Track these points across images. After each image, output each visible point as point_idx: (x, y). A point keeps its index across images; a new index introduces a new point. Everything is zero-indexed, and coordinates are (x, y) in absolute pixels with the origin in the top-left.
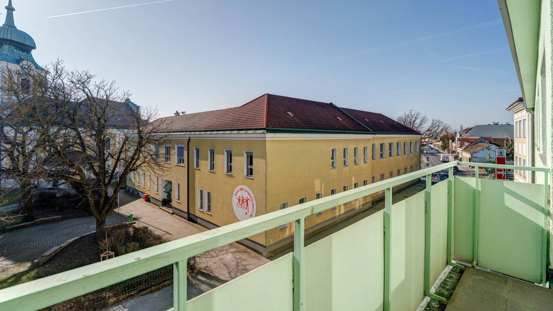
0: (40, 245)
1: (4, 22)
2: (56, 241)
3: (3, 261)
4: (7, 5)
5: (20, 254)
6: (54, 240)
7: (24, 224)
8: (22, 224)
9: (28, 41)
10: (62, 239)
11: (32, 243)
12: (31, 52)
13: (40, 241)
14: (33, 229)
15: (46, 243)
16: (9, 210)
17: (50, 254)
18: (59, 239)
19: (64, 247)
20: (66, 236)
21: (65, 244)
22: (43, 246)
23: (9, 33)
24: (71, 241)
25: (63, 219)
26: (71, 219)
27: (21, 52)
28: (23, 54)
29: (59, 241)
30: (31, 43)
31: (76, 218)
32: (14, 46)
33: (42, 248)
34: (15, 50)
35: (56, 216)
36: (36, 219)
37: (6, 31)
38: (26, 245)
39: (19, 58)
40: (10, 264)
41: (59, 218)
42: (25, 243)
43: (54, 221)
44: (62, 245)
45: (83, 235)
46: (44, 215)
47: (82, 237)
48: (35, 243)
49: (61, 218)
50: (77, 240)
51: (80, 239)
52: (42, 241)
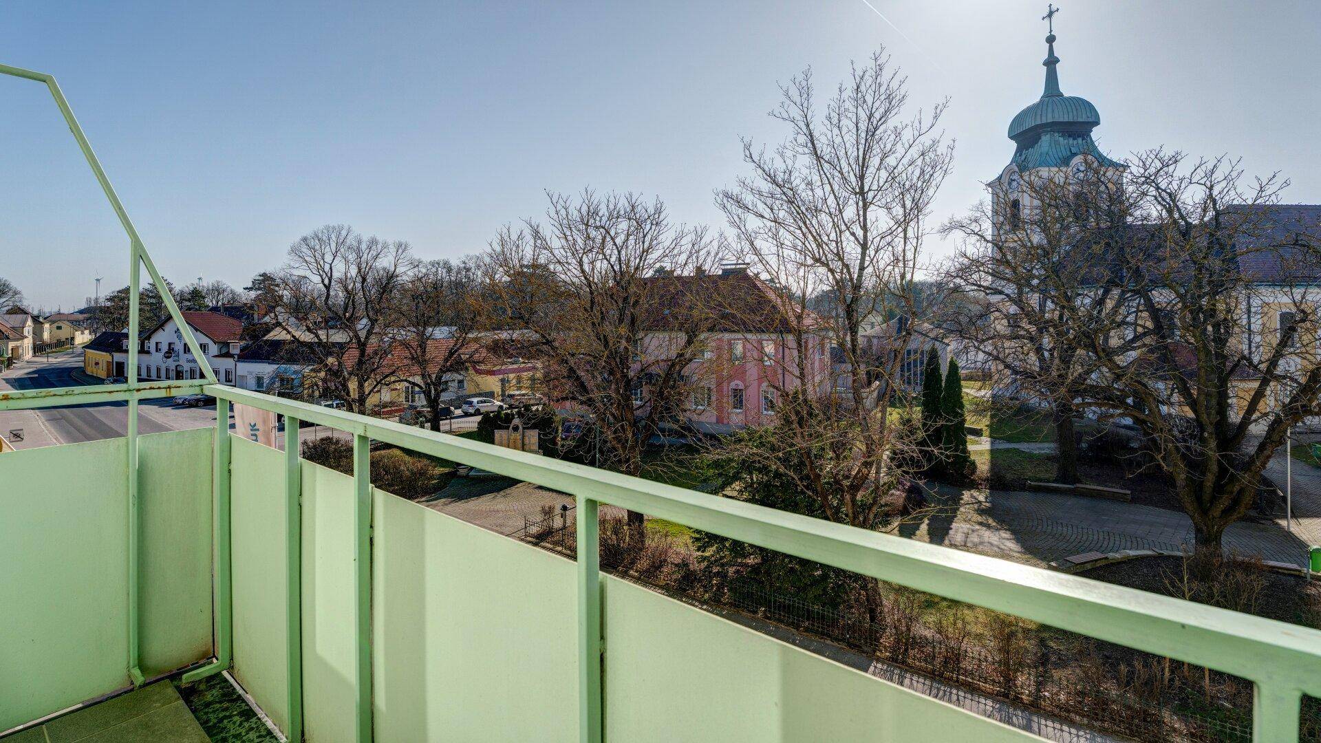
0: (1074, 537)
1: (1042, 93)
2: (1106, 543)
3: (1008, 539)
4: (1046, 56)
5: (1035, 538)
6: (1101, 538)
7: (1057, 485)
8: (1054, 485)
9: (1084, 112)
10: (1117, 543)
11: (1060, 528)
12: (1092, 134)
13: (1075, 529)
14: (1071, 501)
15: (1085, 538)
16: (1043, 452)
17: (1082, 563)
18: (1112, 539)
19: (1113, 561)
20: (1128, 538)
21: (1118, 556)
22: (1077, 541)
23: (1050, 110)
24: (1132, 553)
25: (1134, 500)
26: (1152, 505)
27: (1071, 141)
28: (1075, 142)
29: (1111, 545)
30: (1089, 115)
31: (1165, 508)
32: (1058, 132)
33: (1074, 544)
34: (1061, 139)
35: (1122, 489)
36: (1080, 482)
37: (1045, 107)
38: (1050, 527)
39: (1069, 153)
40: (1016, 549)
41: (1125, 494)
42: (1050, 523)
43: (1114, 498)
44: (1111, 555)
45: (1166, 553)
46: (1098, 479)
47: (1161, 556)
48: (1065, 529)
49: (1129, 497)
50: (1148, 557)
51: (1155, 557)
52: (1080, 530)
